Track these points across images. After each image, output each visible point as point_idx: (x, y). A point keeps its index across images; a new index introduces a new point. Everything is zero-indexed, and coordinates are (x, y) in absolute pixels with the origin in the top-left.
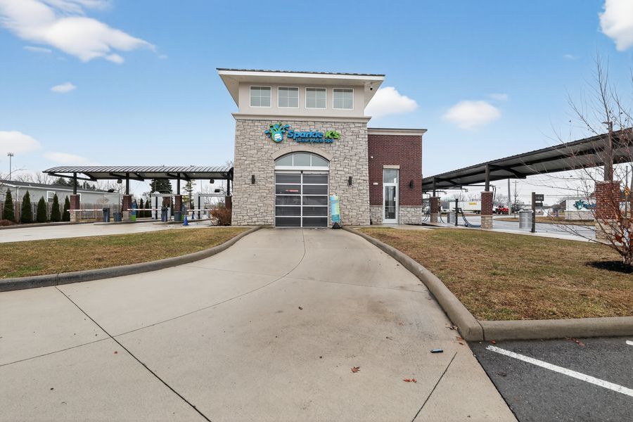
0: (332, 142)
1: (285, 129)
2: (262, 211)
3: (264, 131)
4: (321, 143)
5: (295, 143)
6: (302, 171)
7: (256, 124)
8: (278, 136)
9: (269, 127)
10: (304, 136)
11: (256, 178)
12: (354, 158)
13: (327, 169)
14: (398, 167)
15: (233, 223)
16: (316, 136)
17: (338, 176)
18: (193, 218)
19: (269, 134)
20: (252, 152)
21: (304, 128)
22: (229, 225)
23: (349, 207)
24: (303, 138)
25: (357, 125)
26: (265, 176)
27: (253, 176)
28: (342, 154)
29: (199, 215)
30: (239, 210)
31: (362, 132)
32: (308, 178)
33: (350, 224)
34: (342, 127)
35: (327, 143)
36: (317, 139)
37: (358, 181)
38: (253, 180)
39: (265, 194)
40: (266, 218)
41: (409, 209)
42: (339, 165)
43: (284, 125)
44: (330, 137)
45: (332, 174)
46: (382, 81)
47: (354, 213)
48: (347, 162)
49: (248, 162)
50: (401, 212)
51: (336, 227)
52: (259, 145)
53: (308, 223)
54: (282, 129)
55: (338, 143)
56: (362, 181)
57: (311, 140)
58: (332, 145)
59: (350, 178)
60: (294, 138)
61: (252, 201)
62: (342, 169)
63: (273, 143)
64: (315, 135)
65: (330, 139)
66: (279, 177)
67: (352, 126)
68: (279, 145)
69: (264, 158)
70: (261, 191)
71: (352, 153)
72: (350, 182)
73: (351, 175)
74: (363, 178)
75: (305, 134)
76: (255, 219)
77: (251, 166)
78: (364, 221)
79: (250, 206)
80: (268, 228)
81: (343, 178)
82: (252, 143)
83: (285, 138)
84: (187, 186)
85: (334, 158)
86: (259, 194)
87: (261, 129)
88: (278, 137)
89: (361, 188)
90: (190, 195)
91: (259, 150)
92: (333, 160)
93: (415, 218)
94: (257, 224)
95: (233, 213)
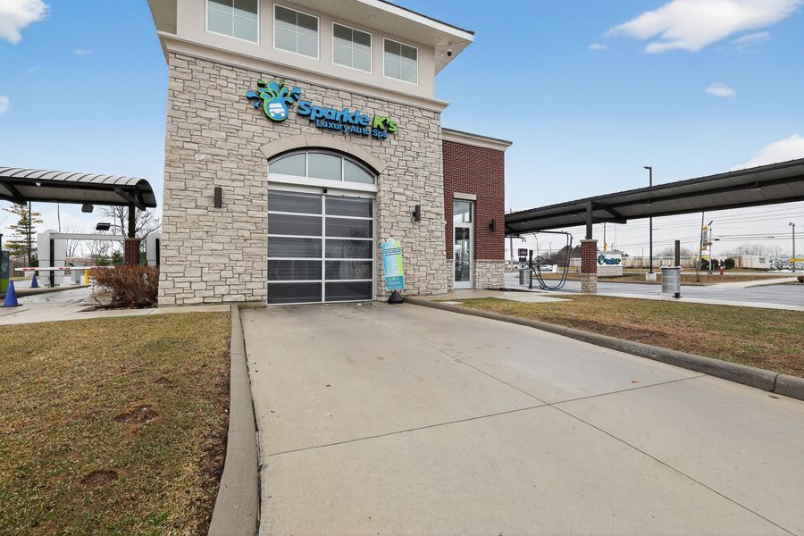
0: (384, 138)
1: (292, 96)
2: (241, 270)
3: (244, 93)
4: (364, 136)
5: (313, 130)
6: (325, 190)
7: (224, 72)
8: (276, 109)
9: (254, 87)
10: (332, 117)
11: (226, 197)
12: (420, 172)
13: (372, 188)
14: (474, 197)
15: (161, 300)
16: (356, 122)
17: (395, 203)
18: (35, 284)
19: (256, 100)
20: (215, 135)
21: (332, 101)
22: (149, 305)
23: (414, 261)
24: (331, 121)
25: (426, 114)
26: (246, 191)
27: (218, 191)
28: (401, 163)
29: (52, 278)
30: (181, 269)
31: (434, 128)
32: (337, 204)
33: (416, 292)
34: (401, 113)
35: (376, 138)
36: (357, 128)
37: (428, 215)
38: (218, 199)
39: (247, 234)
40: (250, 286)
41: (488, 265)
42: (396, 184)
43: (290, 87)
44: (382, 127)
45: (384, 198)
46: (468, 42)
47: (422, 273)
48: (409, 178)
49: (203, 157)
50: (478, 270)
51: (394, 299)
52: (231, 121)
53: (336, 292)
54: (285, 95)
55: (394, 142)
56: (434, 216)
57: (347, 128)
58: (384, 144)
59: (418, 208)
60: (313, 118)
61: (215, 246)
62: (402, 190)
63: (266, 123)
64: (353, 118)
65: (382, 132)
66: (277, 198)
67: (417, 113)
68: (279, 128)
69: (244, 152)
70: (237, 225)
71: (418, 164)
72: (416, 215)
73: (418, 204)
74: (436, 210)
75: (334, 114)
76: (221, 290)
77: (211, 166)
78: (439, 287)
79: (210, 260)
80: (255, 308)
81: (405, 208)
82: (214, 115)
83: (292, 116)
84: (20, 223)
85: (389, 168)
86: (230, 232)
87: (237, 87)
88: (277, 111)
89: (433, 228)
90: (29, 241)
91: (233, 132)
92: (386, 172)
93: (496, 280)
94: (227, 299)
95: (162, 277)
